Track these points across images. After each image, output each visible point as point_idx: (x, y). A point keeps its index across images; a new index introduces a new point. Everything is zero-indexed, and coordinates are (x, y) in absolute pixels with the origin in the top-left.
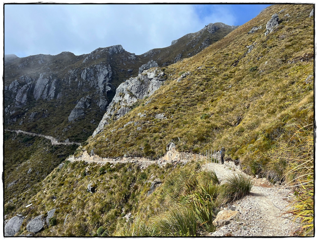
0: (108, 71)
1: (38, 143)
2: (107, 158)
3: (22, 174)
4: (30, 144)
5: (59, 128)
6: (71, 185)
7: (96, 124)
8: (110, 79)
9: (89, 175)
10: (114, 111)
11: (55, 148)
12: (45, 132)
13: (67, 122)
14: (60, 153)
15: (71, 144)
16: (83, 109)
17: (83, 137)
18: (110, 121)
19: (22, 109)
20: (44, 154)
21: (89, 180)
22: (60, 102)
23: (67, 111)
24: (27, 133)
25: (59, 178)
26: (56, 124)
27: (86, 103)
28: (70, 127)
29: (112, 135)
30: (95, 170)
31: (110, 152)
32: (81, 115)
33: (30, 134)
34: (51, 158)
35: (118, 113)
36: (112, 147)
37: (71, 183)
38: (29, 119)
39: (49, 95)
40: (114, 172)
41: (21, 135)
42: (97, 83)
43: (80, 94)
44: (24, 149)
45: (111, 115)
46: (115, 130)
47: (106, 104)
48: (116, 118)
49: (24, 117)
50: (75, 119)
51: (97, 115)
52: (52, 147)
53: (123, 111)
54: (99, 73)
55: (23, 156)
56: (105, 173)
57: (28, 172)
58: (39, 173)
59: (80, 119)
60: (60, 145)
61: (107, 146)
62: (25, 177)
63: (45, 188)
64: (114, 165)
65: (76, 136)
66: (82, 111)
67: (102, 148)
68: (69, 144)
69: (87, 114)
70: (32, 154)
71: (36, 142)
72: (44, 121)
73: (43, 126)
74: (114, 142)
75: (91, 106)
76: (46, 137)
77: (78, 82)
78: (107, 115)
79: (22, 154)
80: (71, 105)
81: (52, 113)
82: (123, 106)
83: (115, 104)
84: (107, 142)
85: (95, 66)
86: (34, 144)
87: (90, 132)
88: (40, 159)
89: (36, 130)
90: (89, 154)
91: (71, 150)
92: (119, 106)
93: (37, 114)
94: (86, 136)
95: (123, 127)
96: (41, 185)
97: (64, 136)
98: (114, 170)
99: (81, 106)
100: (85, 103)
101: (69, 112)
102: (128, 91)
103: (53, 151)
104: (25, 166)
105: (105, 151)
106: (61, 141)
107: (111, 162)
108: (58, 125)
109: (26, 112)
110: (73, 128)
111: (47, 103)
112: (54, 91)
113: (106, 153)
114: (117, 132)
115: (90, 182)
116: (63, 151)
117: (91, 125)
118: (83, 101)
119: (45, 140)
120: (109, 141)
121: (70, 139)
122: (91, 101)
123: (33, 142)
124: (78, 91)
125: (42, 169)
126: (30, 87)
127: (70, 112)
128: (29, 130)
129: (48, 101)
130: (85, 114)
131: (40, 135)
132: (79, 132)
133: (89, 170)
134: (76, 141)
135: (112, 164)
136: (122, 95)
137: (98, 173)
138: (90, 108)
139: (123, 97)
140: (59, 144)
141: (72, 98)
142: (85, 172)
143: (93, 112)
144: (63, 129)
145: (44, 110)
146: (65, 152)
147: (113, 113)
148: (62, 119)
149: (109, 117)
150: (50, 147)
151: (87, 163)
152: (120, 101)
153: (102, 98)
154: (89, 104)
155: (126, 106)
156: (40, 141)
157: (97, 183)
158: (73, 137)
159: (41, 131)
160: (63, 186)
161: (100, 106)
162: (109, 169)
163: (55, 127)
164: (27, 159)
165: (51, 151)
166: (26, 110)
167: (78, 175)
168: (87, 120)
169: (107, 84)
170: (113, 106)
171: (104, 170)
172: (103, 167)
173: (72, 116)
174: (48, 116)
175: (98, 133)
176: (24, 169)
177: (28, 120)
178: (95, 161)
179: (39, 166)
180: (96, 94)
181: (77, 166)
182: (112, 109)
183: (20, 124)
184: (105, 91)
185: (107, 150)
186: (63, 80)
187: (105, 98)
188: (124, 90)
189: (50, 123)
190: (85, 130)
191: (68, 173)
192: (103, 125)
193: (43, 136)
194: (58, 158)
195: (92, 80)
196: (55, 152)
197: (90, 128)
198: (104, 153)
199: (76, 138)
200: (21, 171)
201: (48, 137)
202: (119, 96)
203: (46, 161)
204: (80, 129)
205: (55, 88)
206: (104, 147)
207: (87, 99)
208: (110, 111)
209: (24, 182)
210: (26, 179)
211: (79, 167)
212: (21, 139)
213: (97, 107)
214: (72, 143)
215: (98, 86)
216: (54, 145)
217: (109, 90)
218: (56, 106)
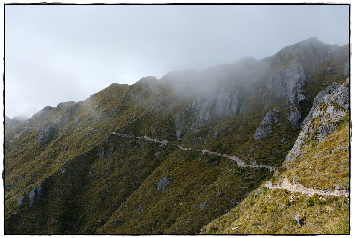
0: (300, 74)
1: (224, 163)
2: (313, 188)
3: (211, 197)
4: (215, 164)
5: (244, 148)
6: (275, 213)
7: (288, 144)
8: (303, 85)
9: (294, 206)
10: (313, 128)
11: (242, 171)
12: (230, 153)
13: (253, 140)
14: (248, 176)
15: (259, 167)
16: (270, 125)
17: (273, 159)
18: (308, 141)
19: (206, 127)
20: (230, 177)
21: (295, 210)
22: (243, 117)
23: (251, 128)
24: (212, 152)
25: (260, 205)
26: (240, 142)
27: (274, 117)
28: (256, 147)
29: (317, 162)
30: (301, 200)
31: (316, 182)
32: (268, 132)
33: (216, 154)
34: (238, 182)
35: (319, 131)
36: (319, 176)
37: (275, 211)
38: (213, 137)
39: (231, 111)
40: (325, 205)
41: (206, 155)
42: (286, 92)
43: (265, 106)
44: (211, 170)
45: (309, 134)
46: (320, 156)
47: (299, 118)
48: (316, 137)
49: (209, 136)
50: (262, 138)
51: (288, 131)
52: (239, 169)
53: (326, 128)
54: (288, 79)
55: (210, 177)
56: (314, 205)
57: (217, 195)
58: (228, 197)
59: (268, 137)
60: (247, 168)
61: (312, 175)
62: (214, 200)
63: (247, 214)
64: (324, 198)
65: (265, 158)
66: (270, 128)
67: (305, 176)
68: (257, 166)
69: (276, 130)
70: (218, 175)
71: (222, 163)
72: (228, 140)
73: (227, 145)
74: (321, 170)
75: (280, 121)
76: (231, 158)
77: (263, 92)
78: (303, 134)
79: (209, 175)
80: (255, 121)
81: (236, 130)
82: (326, 122)
83: (314, 119)
84: (312, 170)
85: (282, 71)
86: (220, 164)
87: (281, 153)
88: (227, 182)
89: (220, 150)
90: (291, 182)
91: (260, 173)
92: (320, 123)
93: (220, 132)
94: (276, 158)
95: (330, 153)
96: (239, 209)
97: (250, 157)
98: (324, 203)
99: (268, 122)
100: (272, 117)
101: (254, 128)
102: (332, 102)
103: (240, 174)
104: (213, 188)
105: (310, 180)
106: (248, 163)
107: (320, 194)
108: (242, 144)
109: (209, 130)
110: (259, 148)
111: (230, 119)
112: (237, 106)
113: (312, 183)
114: (323, 158)
115: (296, 212)
116: (250, 175)
117: (281, 145)
118: (271, 115)
119: (230, 161)
120: (315, 169)
121: (257, 161)
122: (280, 115)
123: (219, 163)
124: (263, 103)
125: (230, 194)
126: (212, 102)
127: (256, 129)
128: (214, 150)
129: (230, 117)
130: (273, 130)
131: (224, 155)
132: (267, 153)
133: (293, 200)
134: (265, 164)
135: (321, 196)
136: (324, 108)
137: (305, 204)
138: (279, 124)
139: (325, 110)
140: (246, 166)
141: (257, 112)
142: (289, 202)
143: (283, 129)
144: (249, 149)
145: (227, 128)
146: (253, 176)
147: (311, 131)
148: (247, 137)
149: (307, 136)
150: (237, 169)
151: (290, 191)
152: (320, 116)
153: (294, 111)
154: (277, 118)
155: (330, 122)
156: (225, 162)
157: (305, 215)
158: (261, 158)
159: (225, 150)
160: (266, 214)
161: (291, 120)
162: (318, 201)
163: (239, 146)
164: (214, 181)
165: (238, 174)
166: (210, 128)
167: (281, 203)
168: (275, 138)
169: (300, 91)
170: (311, 122)
171: (312, 202)
172: (311, 198)
173: (258, 134)
174: (232, 134)
175: (297, 158)
176: (212, 191)
177: (212, 139)
178: (300, 191)
179: (227, 189)
180: (285, 106)
181: (279, 195)
182: (310, 126)
183: (205, 143)
184: (297, 101)
185: (312, 180)
186: (245, 92)
187: (298, 110)
188: (326, 101)
189: (234, 142)
190: (274, 151)
191: (270, 200)
192: (299, 147)
193: (228, 156)
194: (246, 182)
195: (279, 88)
196: (242, 175)
197: (280, 149)
198: (310, 183)
199: (265, 160)
200: (210, 193)
201: (233, 158)
202: (319, 110)
203: (233, 184)
204: (268, 149)
205: (237, 102)
206: (308, 175)
207: (275, 112)
208: (307, 129)
209: (214, 205)
210: (215, 202)
211: (281, 195)
212: (207, 159)
213: (287, 122)
214: (261, 166)
215: (287, 95)
216: (240, 167)
217: (303, 99)
218: (240, 123)
